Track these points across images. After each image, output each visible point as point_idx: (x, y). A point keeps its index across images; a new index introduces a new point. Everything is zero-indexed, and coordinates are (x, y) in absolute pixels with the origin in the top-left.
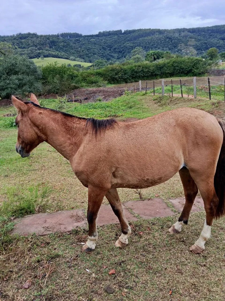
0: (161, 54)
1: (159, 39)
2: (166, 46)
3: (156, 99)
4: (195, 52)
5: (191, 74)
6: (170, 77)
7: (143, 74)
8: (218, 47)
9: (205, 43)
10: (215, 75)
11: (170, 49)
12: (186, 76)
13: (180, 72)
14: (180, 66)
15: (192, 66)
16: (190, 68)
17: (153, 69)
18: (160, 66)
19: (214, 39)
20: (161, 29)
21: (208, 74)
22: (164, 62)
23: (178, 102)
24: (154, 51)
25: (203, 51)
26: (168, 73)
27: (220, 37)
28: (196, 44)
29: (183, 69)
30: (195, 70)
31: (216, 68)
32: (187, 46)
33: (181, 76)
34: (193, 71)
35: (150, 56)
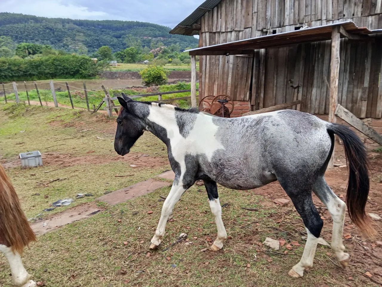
0: (39, 48)
1: (36, 29)
2: (47, 38)
3: (8, 109)
4: (86, 49)
5: (78, 75)
6: (51, 79)
7: (12, 74)
8: (113, 46)
9: (96, 39)
10: (108, 78)
11: (52, 43)
12: (73, 78)
13: (65, 73)
14: (63, 65)
15: (79, 66)
16: (76, 69)
17: (25, 67)
18: (35, 63)
19: (106, 36)
20: (37, 16)
21: (100, 76)
22: (40, 59)
23: (35, 112)
24: (28, 44)
25: (96, 49)
26: (49, 73)
27: (113, 34)
28: (86, 40)
29: (67, 69)
30: (84, 71)
31: (108, 69)
32: (74, 41)
33: (66, 78)
34: (81, 72)
35: (22, 49)
